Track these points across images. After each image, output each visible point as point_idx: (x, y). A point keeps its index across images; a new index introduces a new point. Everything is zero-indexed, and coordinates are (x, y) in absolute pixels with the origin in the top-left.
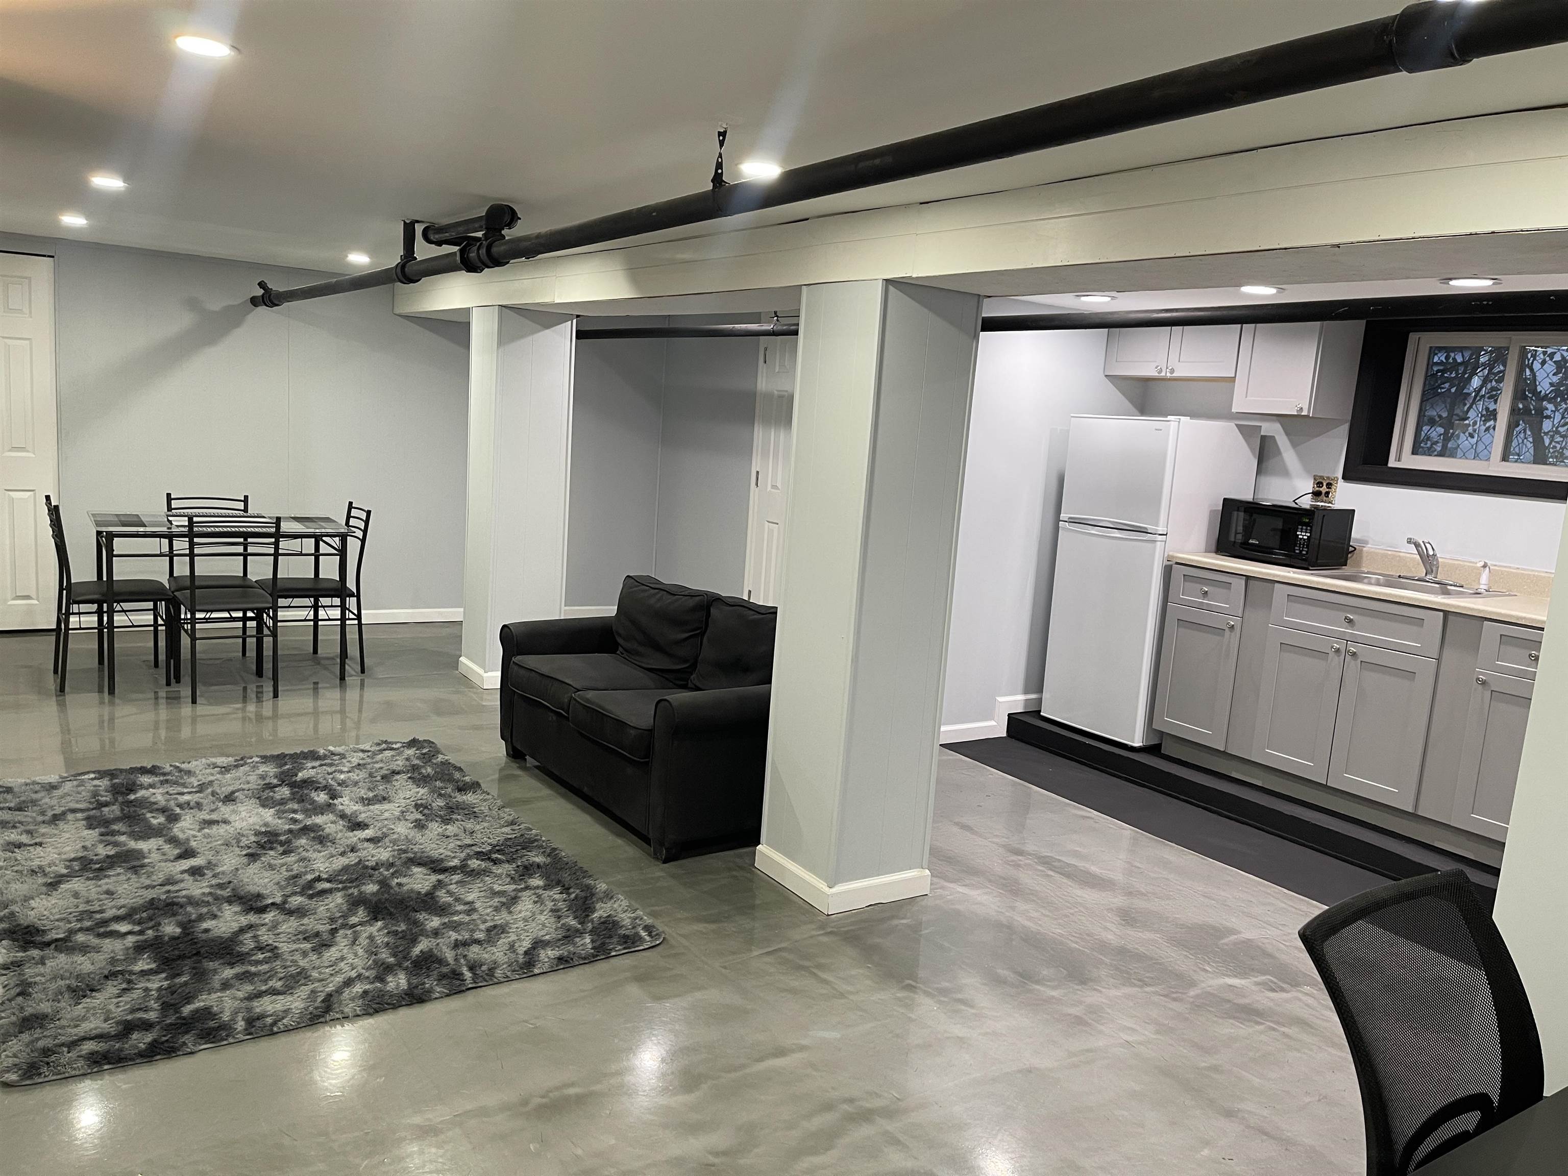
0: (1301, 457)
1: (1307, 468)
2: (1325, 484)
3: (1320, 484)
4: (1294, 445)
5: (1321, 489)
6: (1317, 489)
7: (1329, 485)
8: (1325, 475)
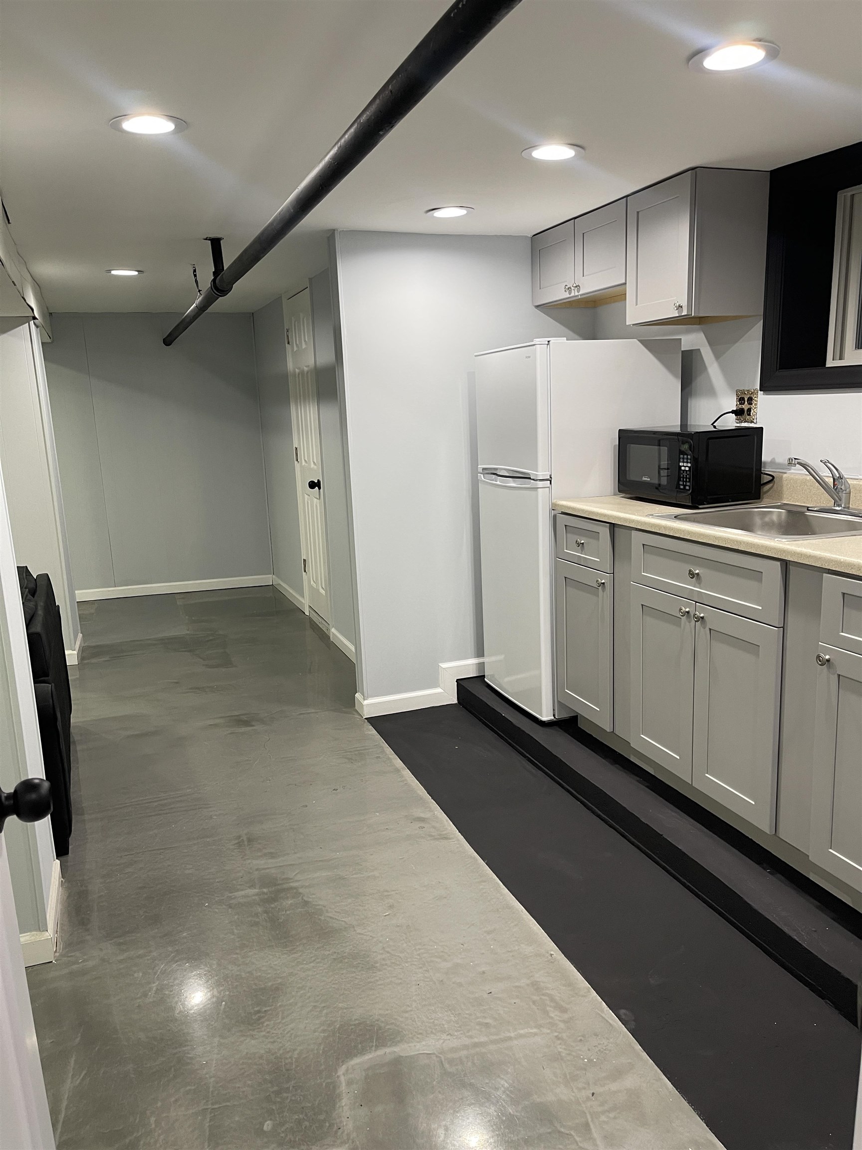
0: (724, 369)
1: (730, 383)
2: (746, 399)
3: (741, 400)
4: (717, 356)
5: (743, 406)
6: (740, 406)
7: (750, 400)
8: (747, 389)
